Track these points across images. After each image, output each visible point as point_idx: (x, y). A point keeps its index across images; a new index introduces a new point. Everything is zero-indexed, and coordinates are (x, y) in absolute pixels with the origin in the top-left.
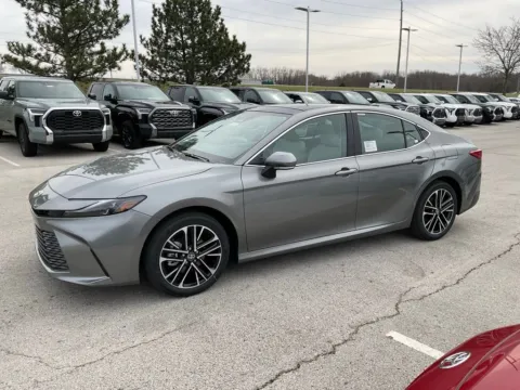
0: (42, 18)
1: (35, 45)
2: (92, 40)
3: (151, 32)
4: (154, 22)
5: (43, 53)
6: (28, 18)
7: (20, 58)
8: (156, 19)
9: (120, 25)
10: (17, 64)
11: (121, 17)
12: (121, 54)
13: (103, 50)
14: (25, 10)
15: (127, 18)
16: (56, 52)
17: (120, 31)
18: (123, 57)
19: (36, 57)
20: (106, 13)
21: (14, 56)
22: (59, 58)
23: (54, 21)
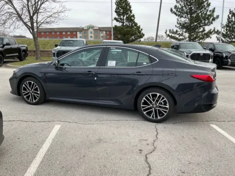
0: (183, 19)
1: (178, 30)
2: (200, 27)
3: (227, 21)
4: (229, 17)
5: (181, 33)
6: (178, 20)
7: (173, 35)
9: (214, 19)
10: (172, 37)
11: (215, 16)
12: (213, 31)
13: (204, 30)
14: (177, 17)
15: (218, 17)
16: (185, 32)
17: (213, 22)
18: (213, 33)
19: (178, 34)
20: (209, 15)
21: (170, 34)
22: (187, 35)
23: (187, 20)
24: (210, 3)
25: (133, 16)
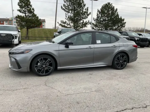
0: (69, 14)
1: (67, 21)
2: (81, 19)
3: (97, 17)
4: (97, 14)
5: (68, 23)
6: (66, 14)
7: (63, 24)
8: (98, 13)
9: (88, 15)
10: (62, 26)
11: (89, 13)
12: (88, 23)
13: (83, 22)
14: (65, 12)
15: (90, 13)
16: (72, 23)
17: (88, 17)
18: (88, 24)
19: (67, 24)
20: (85, 12)
21: (62, 24)
22: (72, 24)
23: (72, 15)
24: (85, 4)
25: (33, 9)
